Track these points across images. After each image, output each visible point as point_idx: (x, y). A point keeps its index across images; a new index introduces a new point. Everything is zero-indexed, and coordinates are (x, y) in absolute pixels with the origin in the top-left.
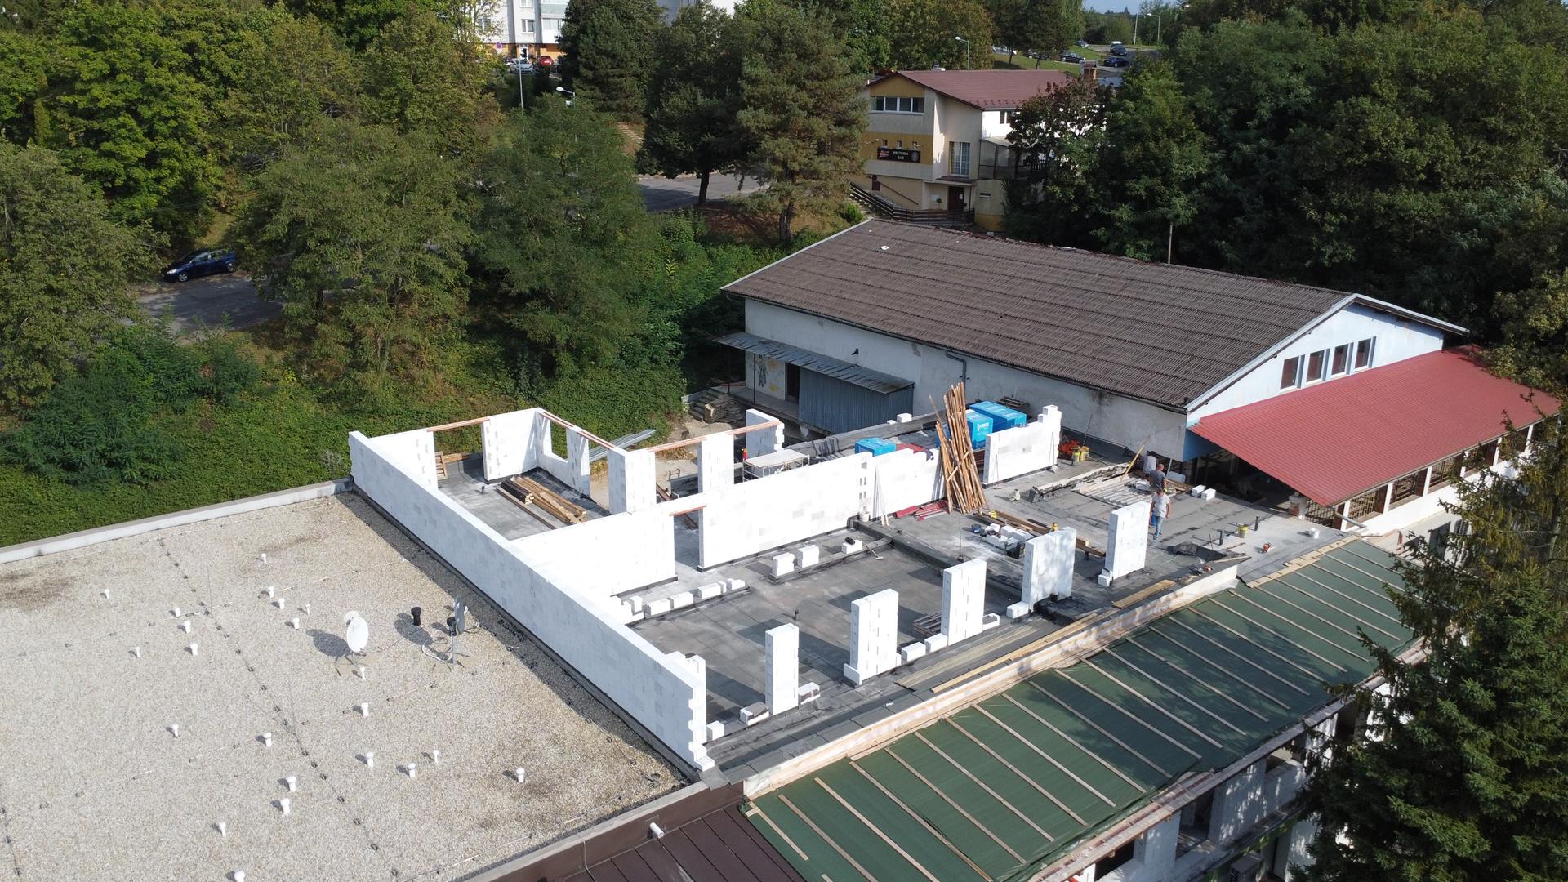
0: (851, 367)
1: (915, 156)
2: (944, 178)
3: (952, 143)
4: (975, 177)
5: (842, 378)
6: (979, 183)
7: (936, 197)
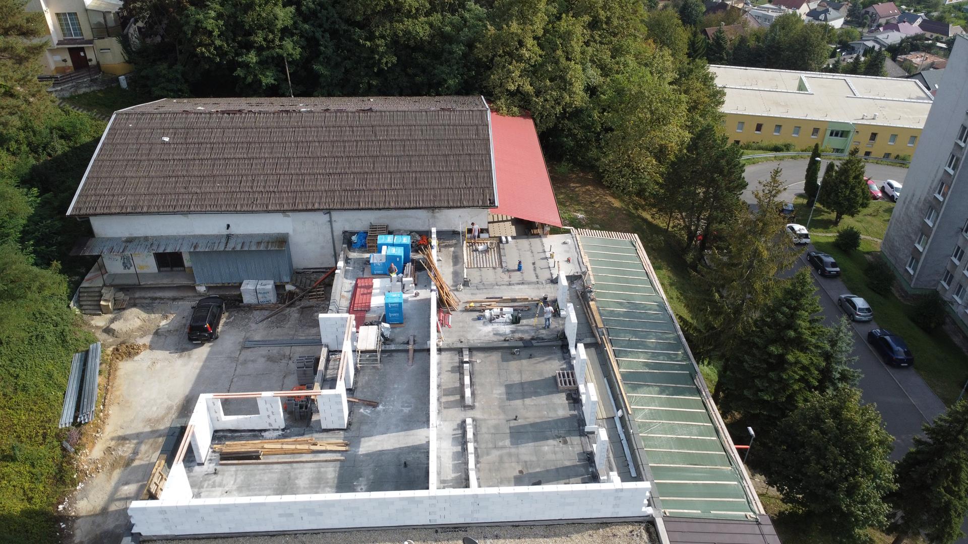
0: (228, 237)
2: (61, 43)
3: (58, 15)
4: (91, 37)
5: (238, 248)
6: (96, 41)
7: (58, 58)
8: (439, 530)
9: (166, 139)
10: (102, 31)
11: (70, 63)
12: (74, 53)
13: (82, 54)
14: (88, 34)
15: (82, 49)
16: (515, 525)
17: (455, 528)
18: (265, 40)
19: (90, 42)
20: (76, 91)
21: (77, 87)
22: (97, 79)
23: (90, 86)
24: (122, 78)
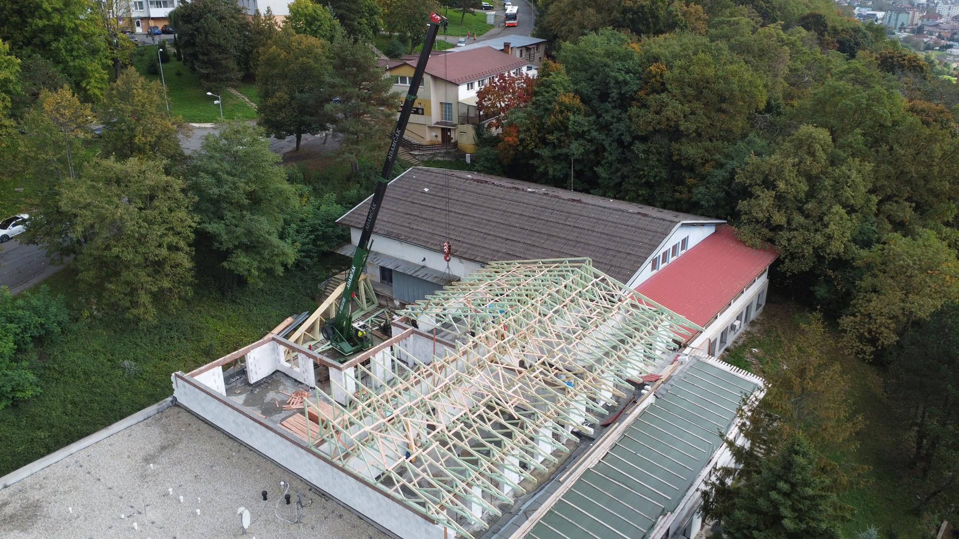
0: (423, 267)
1: (420, 111)
2: (437, 123)
3: (441, 103)
4: (457, 123)
5: (420, 277)
6: (459, 126)
7: (434, 134)
8: (313, 490)
9: (426, 190)
10: (466, 119)
11: (440, 139)
12: (445, 131)
13: (449, 134)
14: (455, 121)
15: (449, 130)
16: (361, 517)
17: (323, 495)
18: (557, 139)
19: (455, 125)
20: (433, 158)
21: (435, 155)
22: (450, 152)
23: (444, 157)
24: (468, 155)
